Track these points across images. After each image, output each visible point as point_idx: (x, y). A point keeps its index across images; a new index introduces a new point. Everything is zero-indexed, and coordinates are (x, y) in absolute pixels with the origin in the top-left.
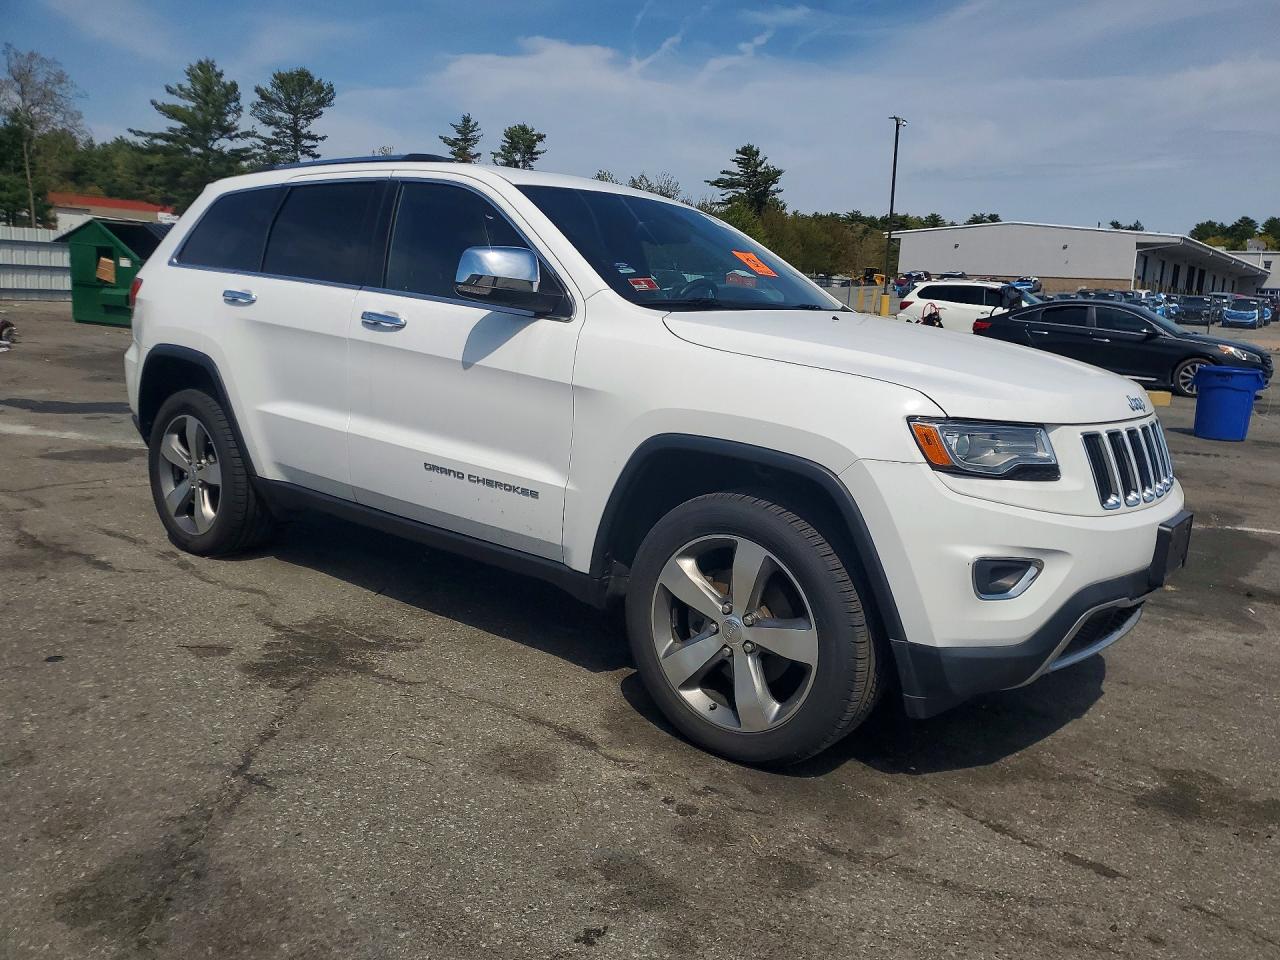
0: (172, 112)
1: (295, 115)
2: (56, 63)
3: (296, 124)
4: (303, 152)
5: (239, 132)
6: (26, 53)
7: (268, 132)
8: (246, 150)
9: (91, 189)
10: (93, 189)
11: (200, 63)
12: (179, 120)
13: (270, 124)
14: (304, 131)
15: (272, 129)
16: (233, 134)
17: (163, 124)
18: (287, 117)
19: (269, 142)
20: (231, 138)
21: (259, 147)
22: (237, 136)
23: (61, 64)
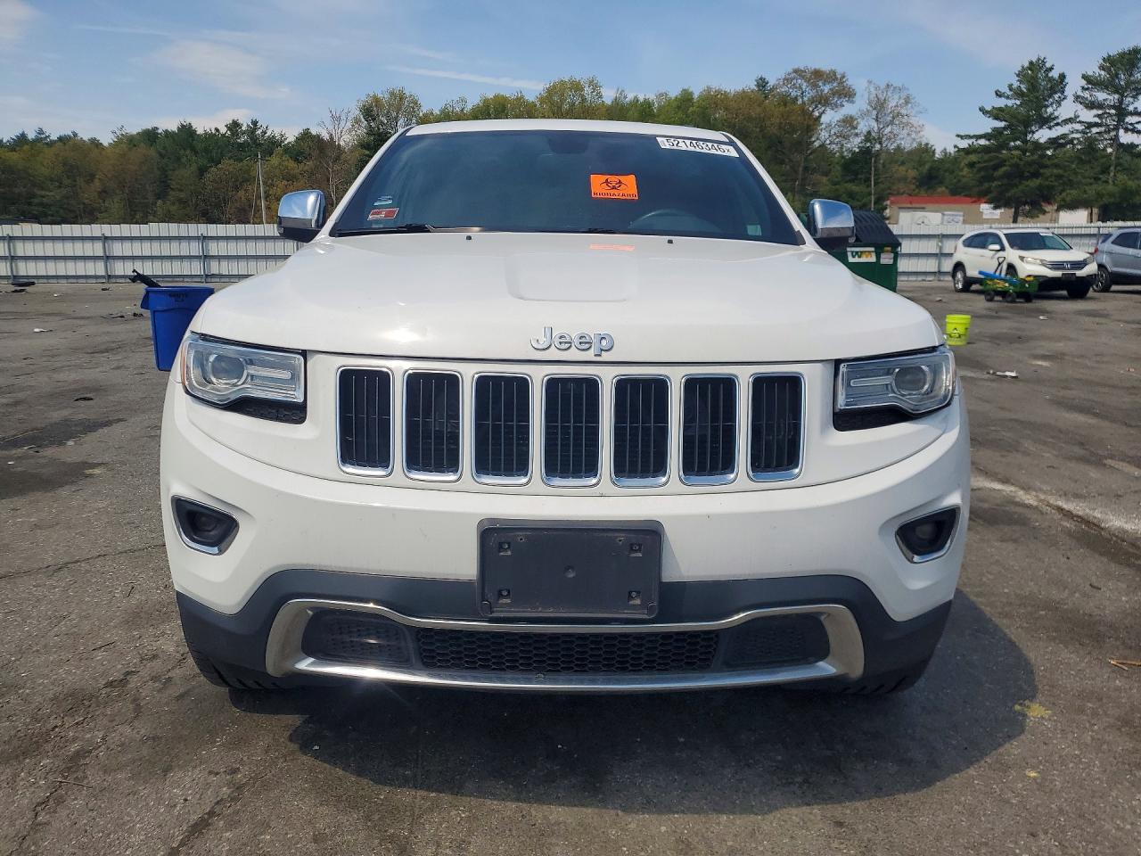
0: (996, 114)
1: (1122, 96)
2: (905, 89)
3: (1121, 102)
4: (1127, 130)
5: (1060, 121)
6: (883, 86)
7: (1089, 116)
8: (1064, 136)
9: (940, 190)
10: (941, 189)
11: (1031, 63)
12: (1001, 121)
13: (1092, 108)
14: (1131, 108)
15: (1095, 112)
16: (1052, 124)
17: (989, 125)
18: (1112, 98)
19: (1090, 125)
20: (1050, 128)
21: (1077, 131)
22: (1057, 124)
23: (908, 89)
